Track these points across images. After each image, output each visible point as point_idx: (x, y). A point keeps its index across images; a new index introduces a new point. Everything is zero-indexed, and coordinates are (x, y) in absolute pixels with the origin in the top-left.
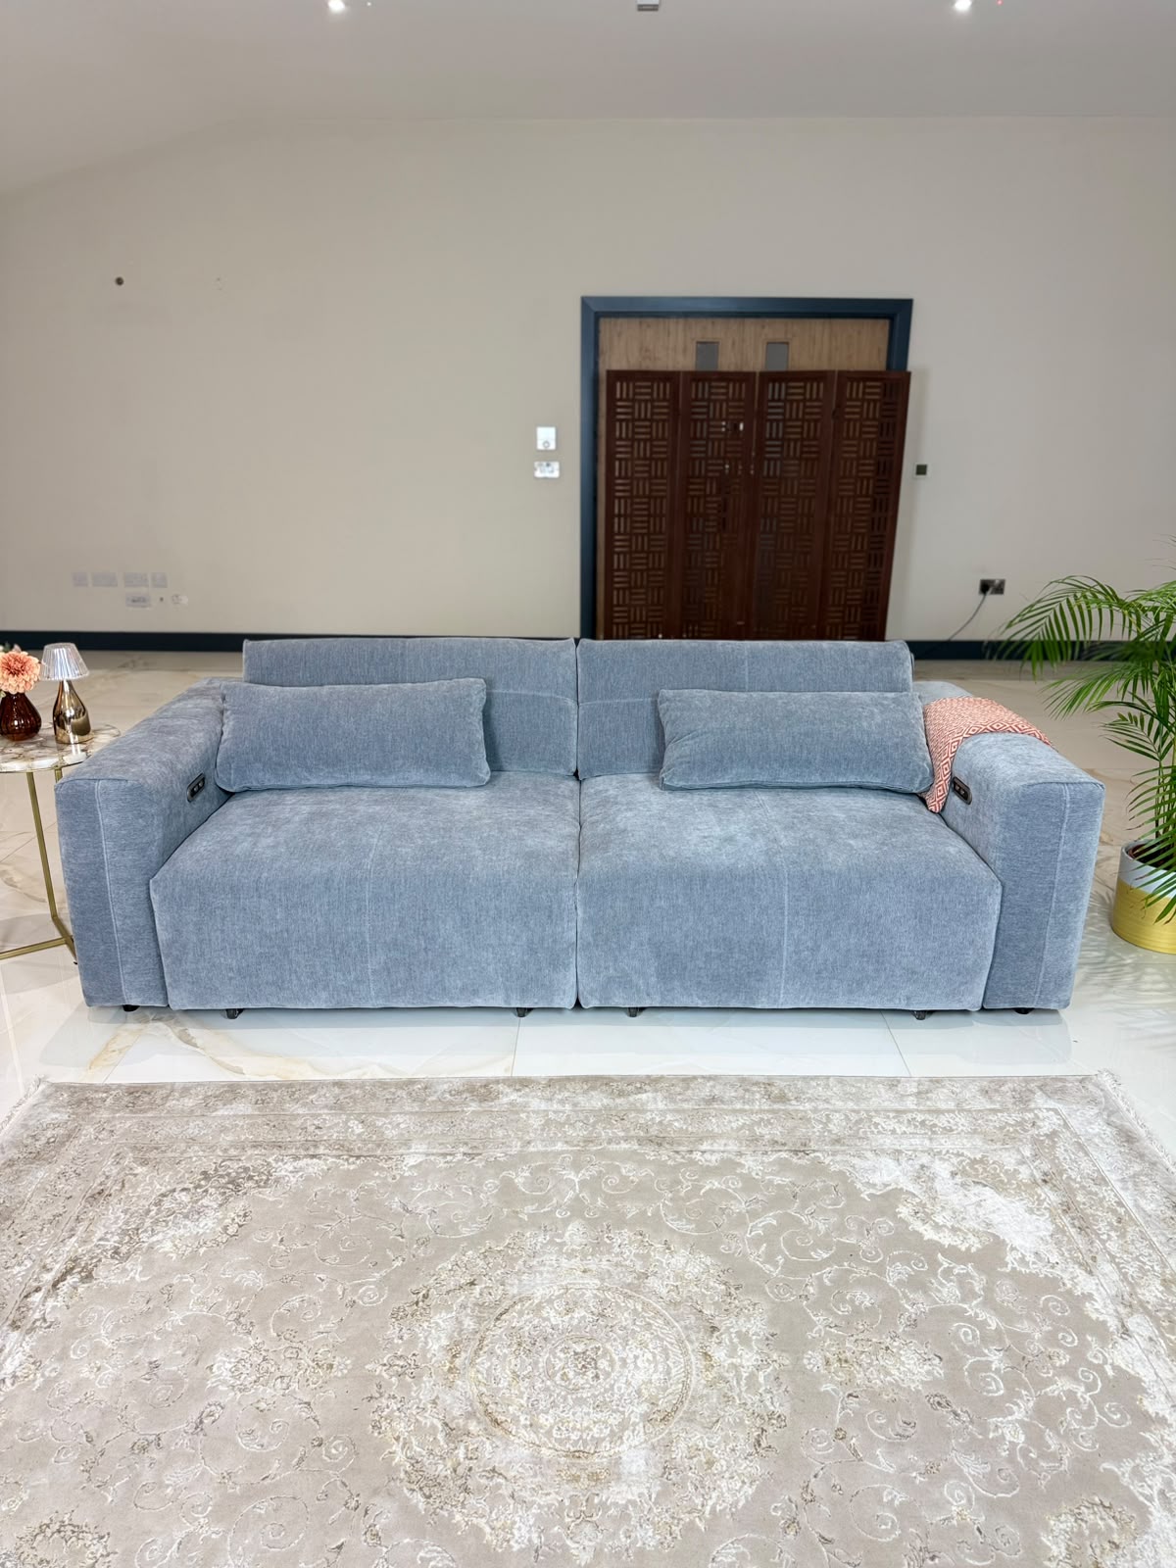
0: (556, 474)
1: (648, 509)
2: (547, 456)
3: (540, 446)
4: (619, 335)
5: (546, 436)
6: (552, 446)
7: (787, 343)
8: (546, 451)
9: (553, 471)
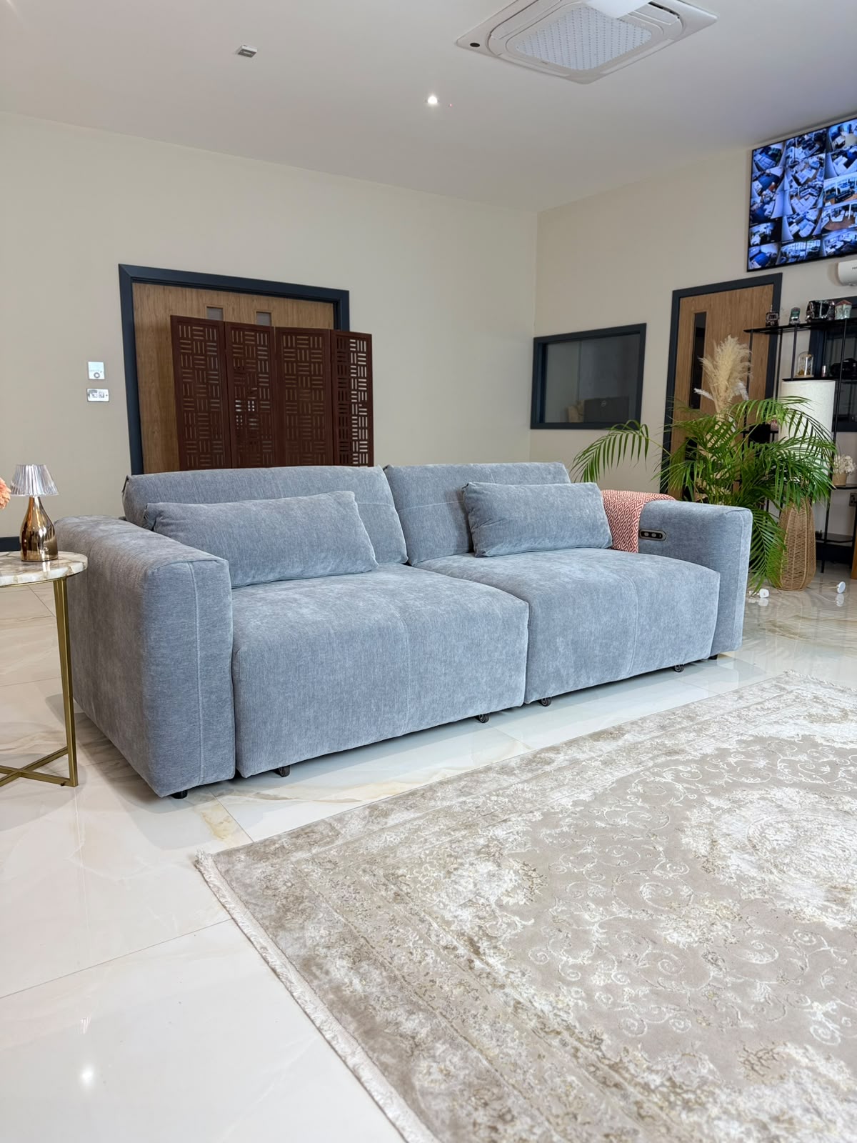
0: (106, 399)
1: (209, 421)
2: (97, 384)
3: (92, 377)
4: (148, 296)
5: (96, 369)
6: (102, 377)
7: (270, 314)
8: (97, 380)
9: (102, 395)
